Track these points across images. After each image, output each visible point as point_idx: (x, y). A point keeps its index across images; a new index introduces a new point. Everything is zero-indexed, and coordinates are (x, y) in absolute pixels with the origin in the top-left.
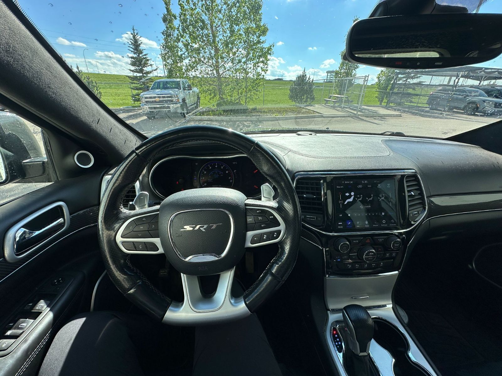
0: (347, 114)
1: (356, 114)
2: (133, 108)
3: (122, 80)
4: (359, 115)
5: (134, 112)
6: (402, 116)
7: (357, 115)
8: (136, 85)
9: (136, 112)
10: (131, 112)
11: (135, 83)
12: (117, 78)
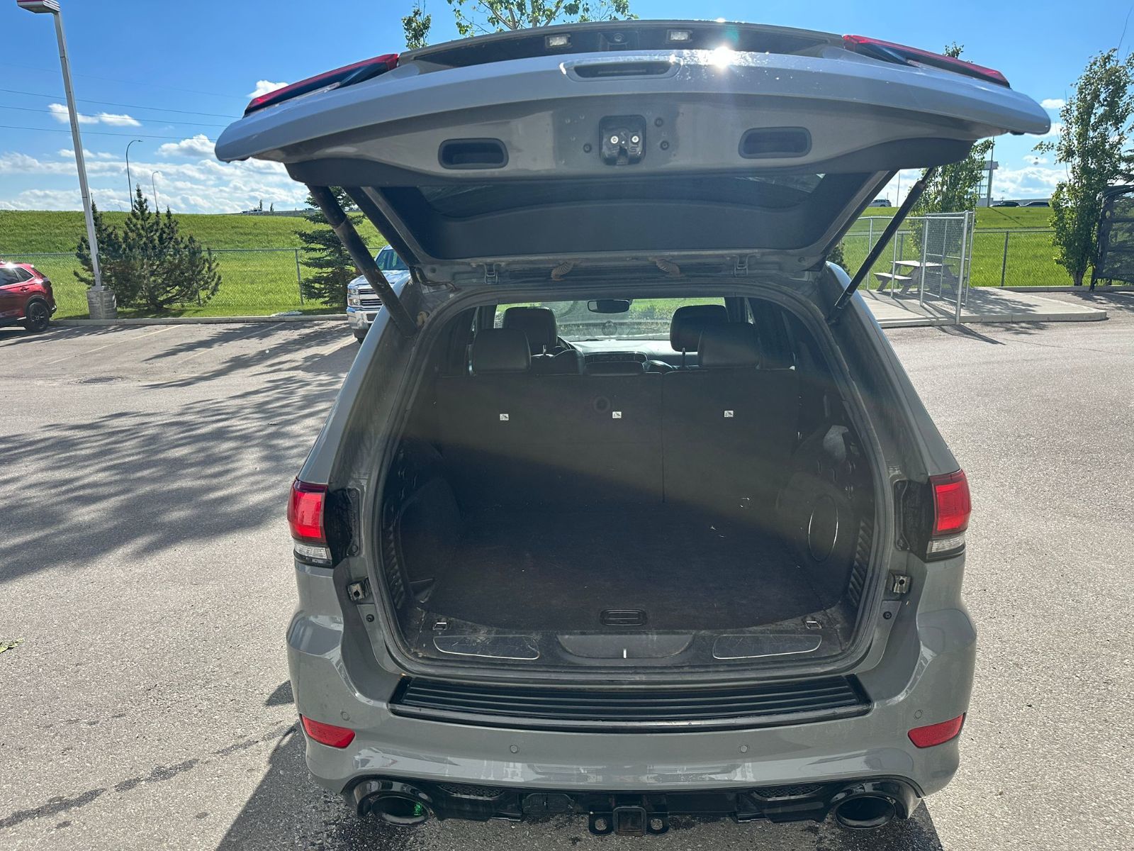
0: (927, 318)
1: (954, 317)
2: (306, 317)
3: (247, 231)
4: (965, 319)
5: (313, 327)
6: (1108, 319)
7: (958, 318)
8: (317, 255)
9: (317, 327)
10: (305, 327)
11: (314, 250)
12: (232, 227)
